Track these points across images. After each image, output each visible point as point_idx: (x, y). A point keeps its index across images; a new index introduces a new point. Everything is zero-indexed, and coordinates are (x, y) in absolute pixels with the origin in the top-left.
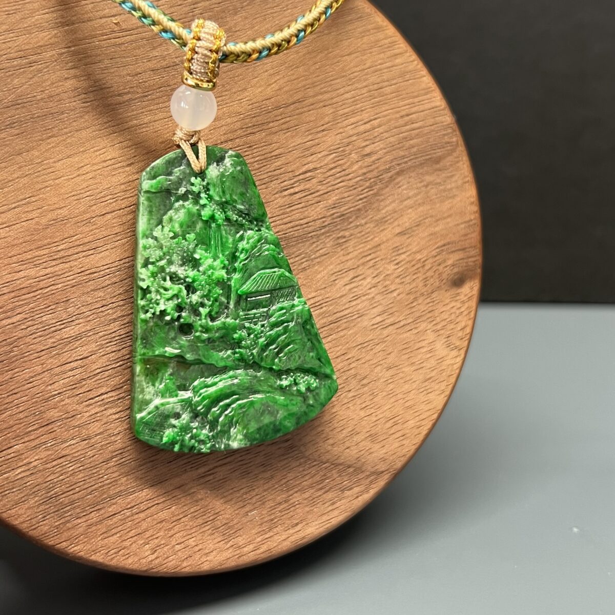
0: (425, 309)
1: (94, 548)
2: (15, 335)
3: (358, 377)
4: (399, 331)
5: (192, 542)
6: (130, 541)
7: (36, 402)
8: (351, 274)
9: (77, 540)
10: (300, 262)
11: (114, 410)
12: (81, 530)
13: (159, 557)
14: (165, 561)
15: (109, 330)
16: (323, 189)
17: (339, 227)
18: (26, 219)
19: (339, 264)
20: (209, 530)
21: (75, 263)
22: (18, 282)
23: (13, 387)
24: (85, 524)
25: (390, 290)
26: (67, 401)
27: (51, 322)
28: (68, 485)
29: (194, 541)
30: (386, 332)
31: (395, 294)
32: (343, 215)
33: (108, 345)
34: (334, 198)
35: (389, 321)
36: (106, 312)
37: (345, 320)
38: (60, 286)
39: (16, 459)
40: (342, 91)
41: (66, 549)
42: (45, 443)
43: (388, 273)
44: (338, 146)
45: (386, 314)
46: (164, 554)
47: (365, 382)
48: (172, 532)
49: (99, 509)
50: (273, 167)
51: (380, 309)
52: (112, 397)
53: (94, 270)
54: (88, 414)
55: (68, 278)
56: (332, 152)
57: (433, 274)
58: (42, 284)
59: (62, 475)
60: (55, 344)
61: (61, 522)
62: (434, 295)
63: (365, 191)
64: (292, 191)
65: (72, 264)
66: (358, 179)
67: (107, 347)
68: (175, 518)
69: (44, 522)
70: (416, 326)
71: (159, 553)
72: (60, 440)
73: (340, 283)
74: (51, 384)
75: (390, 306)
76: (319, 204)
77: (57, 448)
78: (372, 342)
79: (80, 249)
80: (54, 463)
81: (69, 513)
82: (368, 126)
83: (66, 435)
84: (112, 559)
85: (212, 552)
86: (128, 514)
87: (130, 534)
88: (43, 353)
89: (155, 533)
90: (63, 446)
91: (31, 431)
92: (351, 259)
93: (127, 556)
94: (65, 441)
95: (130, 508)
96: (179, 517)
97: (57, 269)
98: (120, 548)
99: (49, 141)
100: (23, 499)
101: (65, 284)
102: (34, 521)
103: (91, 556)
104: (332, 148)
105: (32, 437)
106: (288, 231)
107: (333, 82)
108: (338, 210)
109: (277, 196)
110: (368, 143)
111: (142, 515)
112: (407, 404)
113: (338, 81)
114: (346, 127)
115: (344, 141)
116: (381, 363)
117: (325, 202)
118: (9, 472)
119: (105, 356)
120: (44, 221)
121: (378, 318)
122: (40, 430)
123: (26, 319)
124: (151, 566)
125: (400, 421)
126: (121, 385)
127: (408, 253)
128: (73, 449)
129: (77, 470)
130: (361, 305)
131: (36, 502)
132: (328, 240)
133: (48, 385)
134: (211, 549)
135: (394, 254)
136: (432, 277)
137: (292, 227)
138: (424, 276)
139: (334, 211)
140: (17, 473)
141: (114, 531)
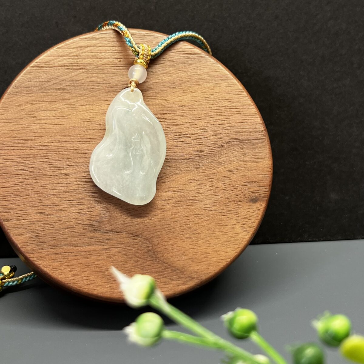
0: (234, 208)
1: (47, 265)
2: (42, 166)
3: (192, 229)
4: (218, 214)
5: (92, 278)
6: (64, 267)
7: (42, 195)
8: (199, 182)
9: (41, 259)
10: (175, 170)
11: (74, 208)
12: (44, 255)
13: (75, 279)
14: (77, 283)
15: (82, 175)
16: (194, 143)
17: (197, 160)
18: (61, 124)
19: (194, 176)
20: (101, 275)
21: (76, 145)
22: (51, 146)
23: (35, 186)
24: (46, 253)
25: (217, 194)
26: (55, 198)
27: (58, 165)
28: (44, 234)
29: (93, 278)
30: (211, 213)
31: (219, 197)
32: (201, 156)
33: (79, 181)
34: (198, 148)
35: (214, 208)
36: (83, 168)
37: (192, 202)
38: (67, 152)
39: (27, 215)
40: (212, 106)
41: (35, 261)
42: (40, 213)
43: (218, 186)
44: (205, 127)
45: (213, 205)
46: (77, 279)
47: (195, 232)
48: (84, 270)
49: (54, 248)
50: (172, 129)
51: (210, 201)
52: (75, 203)
53: (82, 150)
54: (62, 207)
55: (71, 150)
56: (202, 129)
57: (241, 193)
58: (60, 150)
59: (43, 228)
60: (58, 174)
61: (36, 248)
62: (240, 203)
63: (214, 148)
64: (179, 140)
65: (74, 145)
66: (212, 143)
67: (79, 182)
68: (87, 264)
69: (29, 246)
70: (227, 214)
71: (75, 277)
72: (47, 214)
73: (193, 185)
74: (51, 190)
75: (216, 201)
76: (190, 149)
77: (45, 217)
78: (202, 215)
79: (80, 140)
80: (42, 222)
81: (41, 246)
82: (221, 123)
83: (50, 212)
84: (53, 273)
85: (100, 286)
86: (67, 255)
87: (65, 264)
88: (52, 176)
89: (76, 267)
90: (47, 216)
91: (37, 206)
92: (200, 176)
93: (61, 274)
94: (49, 215)
95: (68, 253)
96: (89, 264)
97: (68, 145)
98: (58, 269)
99: (79, 97)
100: (24, 233)
101: (69, 152)
102: (25, 244)
103: (44, 268)
104: (202, 127)
105: (36, 209)
106: (173, 156)
107: (209, 102)
108: (199, 154)
109: (171, 140)
110: (220, 129)
111: (72, 258)
112: (215, 250)
113: (211, 102)
114: (211, 120)
115: (209, 126)
116: (205, 226)
117: (193, 148)
118: (22, 220)
119: (77, 185)
120: (68, 126)
121: (208, 205)
122: (41, 207)
123: (49, 161)
124: (70, 282)
125: (209, 256)
126: (80, 199)
127: (230, 181)
128: (51, 219)
129: (50, 229)
130: (201, 197)
131: (29, 236)
132: (191, 165)
133: (49, 190)
134: (100, 285)
135: (222, 179)
136: (241, 194)
137: (175, 155)
138: (236, 193)
139: (197, 153)
140: (25, 221)
141: (58, 260)
